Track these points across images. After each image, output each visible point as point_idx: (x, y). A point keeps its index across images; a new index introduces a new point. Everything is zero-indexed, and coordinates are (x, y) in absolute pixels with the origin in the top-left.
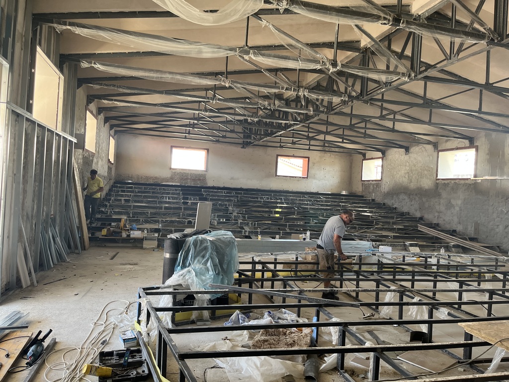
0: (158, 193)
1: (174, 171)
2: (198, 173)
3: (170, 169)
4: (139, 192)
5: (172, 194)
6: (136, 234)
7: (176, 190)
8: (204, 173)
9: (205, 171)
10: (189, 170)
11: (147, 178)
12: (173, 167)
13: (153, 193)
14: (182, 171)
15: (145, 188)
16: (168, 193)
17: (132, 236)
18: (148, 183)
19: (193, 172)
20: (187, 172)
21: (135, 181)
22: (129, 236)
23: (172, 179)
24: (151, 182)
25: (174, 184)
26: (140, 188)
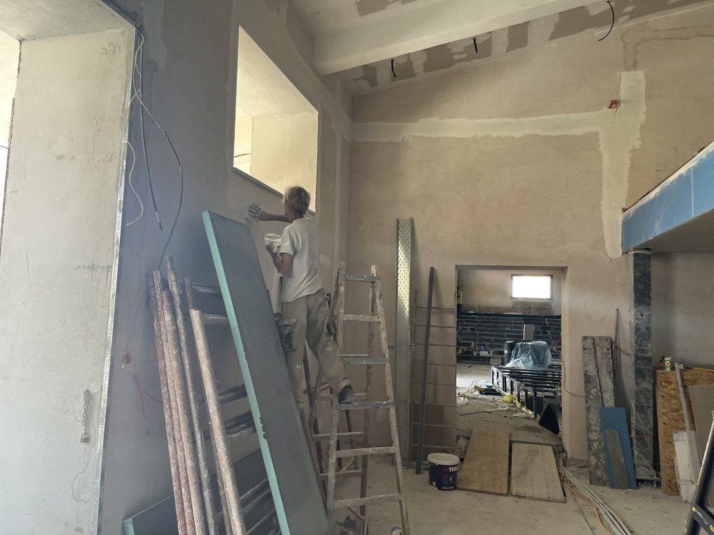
0: (500, 323)
1: (515, 300)
2: (542, 301)
3: (512, 298)
4: (482, 322)
5: (515, 323)
6: (484, 353)
7: (518, 320)
8: (548, 301)
9: (549, 299)
10: (533, 299)
11: (489, 308)
12: (514, 296)
13: (496, 322)
14: (524, 300)
15: (487, 319)
16: (510, 323)
17: (481, 355)
18: (489, 313)
19: (536, 301)
20: (530, 301)
21: (477, 312)
22: (478, 354)
23: (514, 308)
24: (492, 312)
25: (516, 314)
26: (482, 318)
